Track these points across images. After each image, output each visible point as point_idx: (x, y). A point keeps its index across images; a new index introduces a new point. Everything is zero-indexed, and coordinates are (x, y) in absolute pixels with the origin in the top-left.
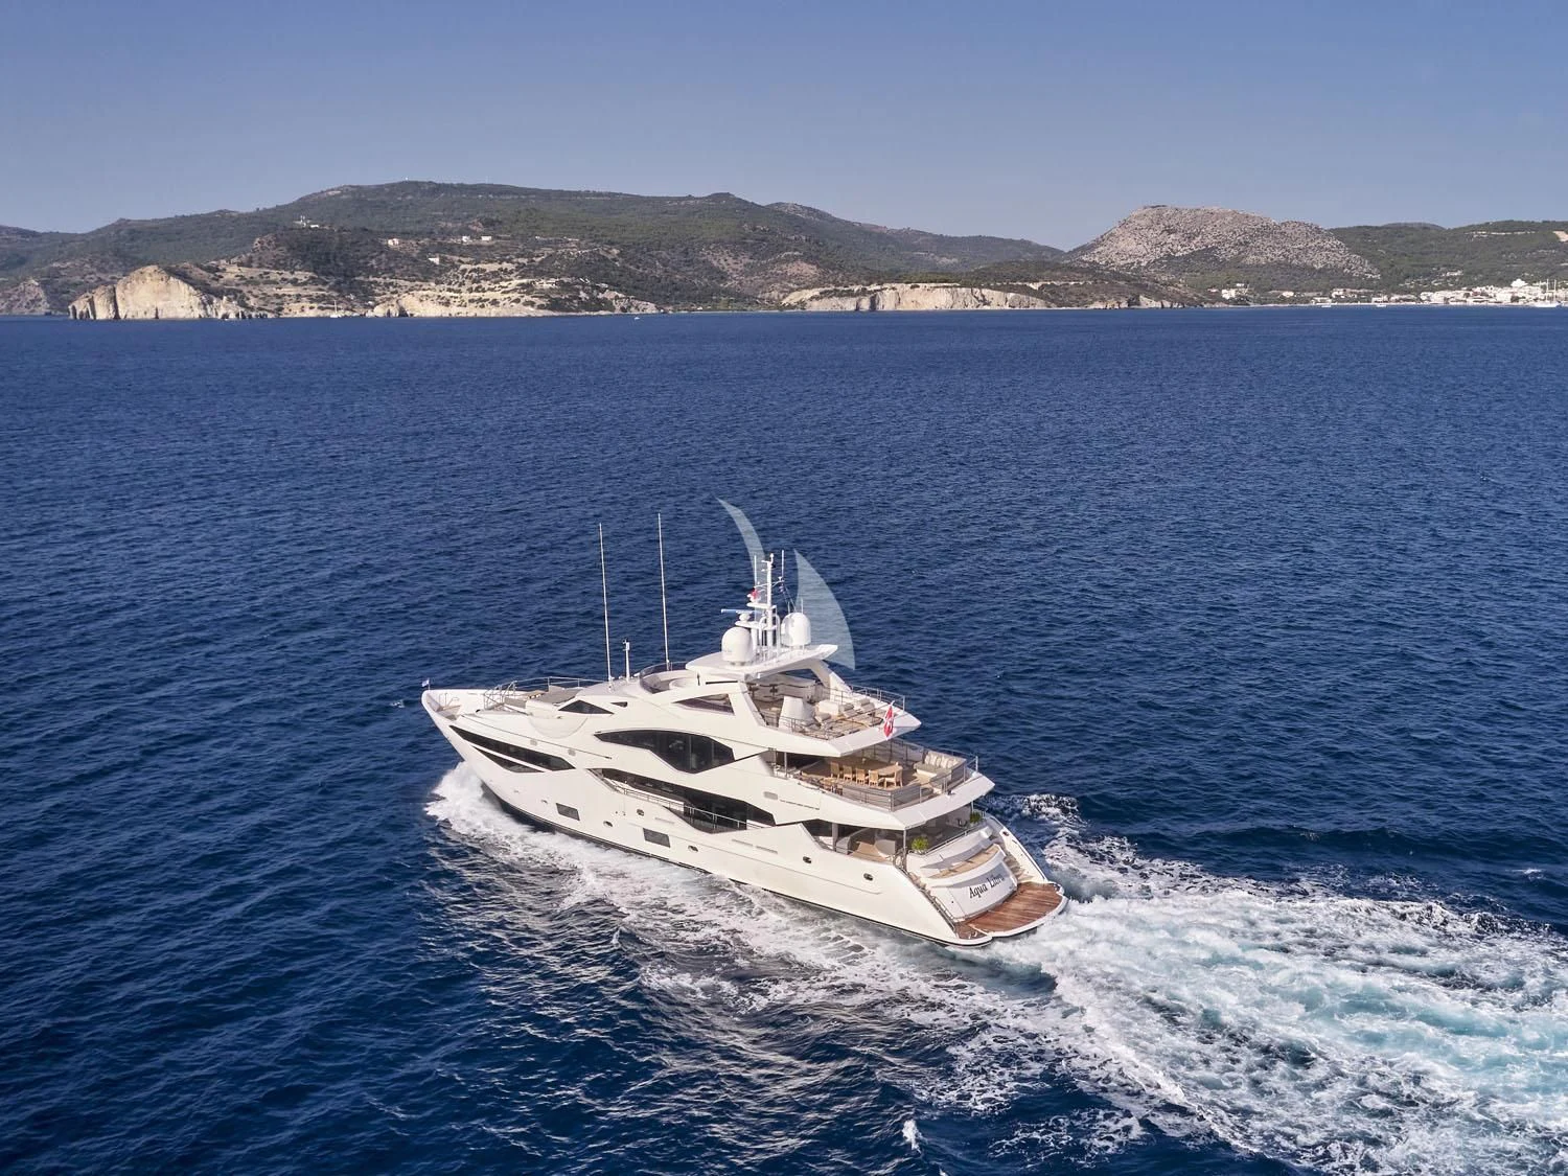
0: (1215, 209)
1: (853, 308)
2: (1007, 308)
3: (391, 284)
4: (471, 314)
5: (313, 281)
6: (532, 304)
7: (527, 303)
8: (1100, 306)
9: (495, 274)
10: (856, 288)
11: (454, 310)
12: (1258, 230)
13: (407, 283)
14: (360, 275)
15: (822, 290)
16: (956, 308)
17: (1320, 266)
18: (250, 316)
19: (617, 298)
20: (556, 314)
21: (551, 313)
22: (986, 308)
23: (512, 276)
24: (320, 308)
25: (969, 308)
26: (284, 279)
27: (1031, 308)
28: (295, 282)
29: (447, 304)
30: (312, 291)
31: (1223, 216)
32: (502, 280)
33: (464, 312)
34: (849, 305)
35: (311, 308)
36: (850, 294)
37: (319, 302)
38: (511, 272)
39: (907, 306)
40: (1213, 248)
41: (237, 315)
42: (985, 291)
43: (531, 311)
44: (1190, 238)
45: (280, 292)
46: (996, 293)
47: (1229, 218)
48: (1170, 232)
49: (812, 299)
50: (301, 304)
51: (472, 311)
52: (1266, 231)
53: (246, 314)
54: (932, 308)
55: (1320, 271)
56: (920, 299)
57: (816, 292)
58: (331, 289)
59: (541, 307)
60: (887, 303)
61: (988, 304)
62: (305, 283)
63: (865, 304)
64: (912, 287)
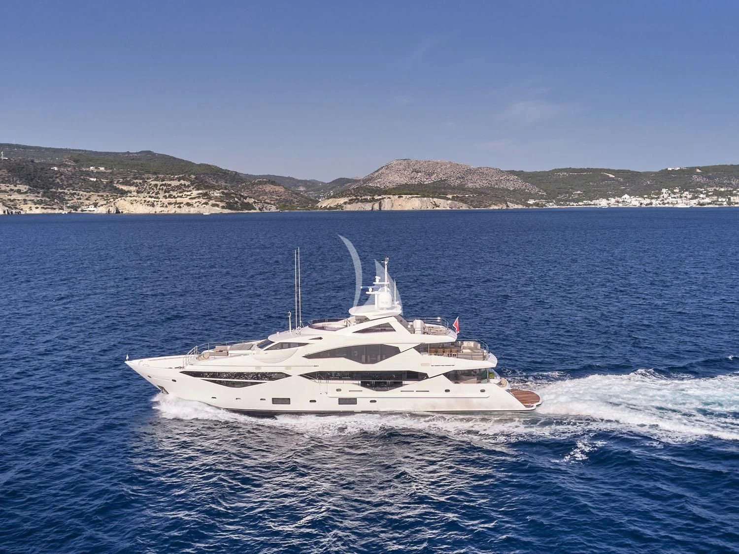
0: (439, 161)
1: (371, 209)
2: (449, 208)
3: (75, 193)
4: (173, 212)
5: (31, 191)
6: (218, 206)
7: (213, 205)
8: (496, 207)
9: (179, 187)
10: (369, 198)
11: (158, 209)
12: (467, 171)
13: (85, 193)
14: (52, 188)
15: (350, 198)
16: (423, 209)
17: (512, 189)
18: (12, 212)
19: (255, 202)
20: (233, 212)
21: (230, 211)
22: (437, 208)
23: (190, 189)
24: (42, 208)
25: (429, 208)
26: (12, 190)
27: (461, 209)
28: (19, 192)
29: (153, 205)
30: (31, 197)
31: (445, 164)
32: (185, 191)
33: (165, 211)
34: (368, 207)
35: (37, 208)
36: (366, 201)
37: (40, 204)
38: (189, 186)
39: (397, 208)
40: (445, 180)
41: (4, 212)
42: (435, 200)
43: (217, 210)
44: (430, 175)
45: (12, 198)
46: (442, 201)
47: (449, 166)
48: (417, 172)
49: (345, 203)
50: (29, 205)
51: (172, 210)
52: (470, 172)
53: (10, 212)
54: (411, 209)
55: (513, 191)
56: (404, 204)
57: (346, 200)
58: (43, 196)
59: (223, 207)
60: (387, 206)
61: (438, 207)
62: (26, 193)
63: (376, 207)
64: (399, 197)
